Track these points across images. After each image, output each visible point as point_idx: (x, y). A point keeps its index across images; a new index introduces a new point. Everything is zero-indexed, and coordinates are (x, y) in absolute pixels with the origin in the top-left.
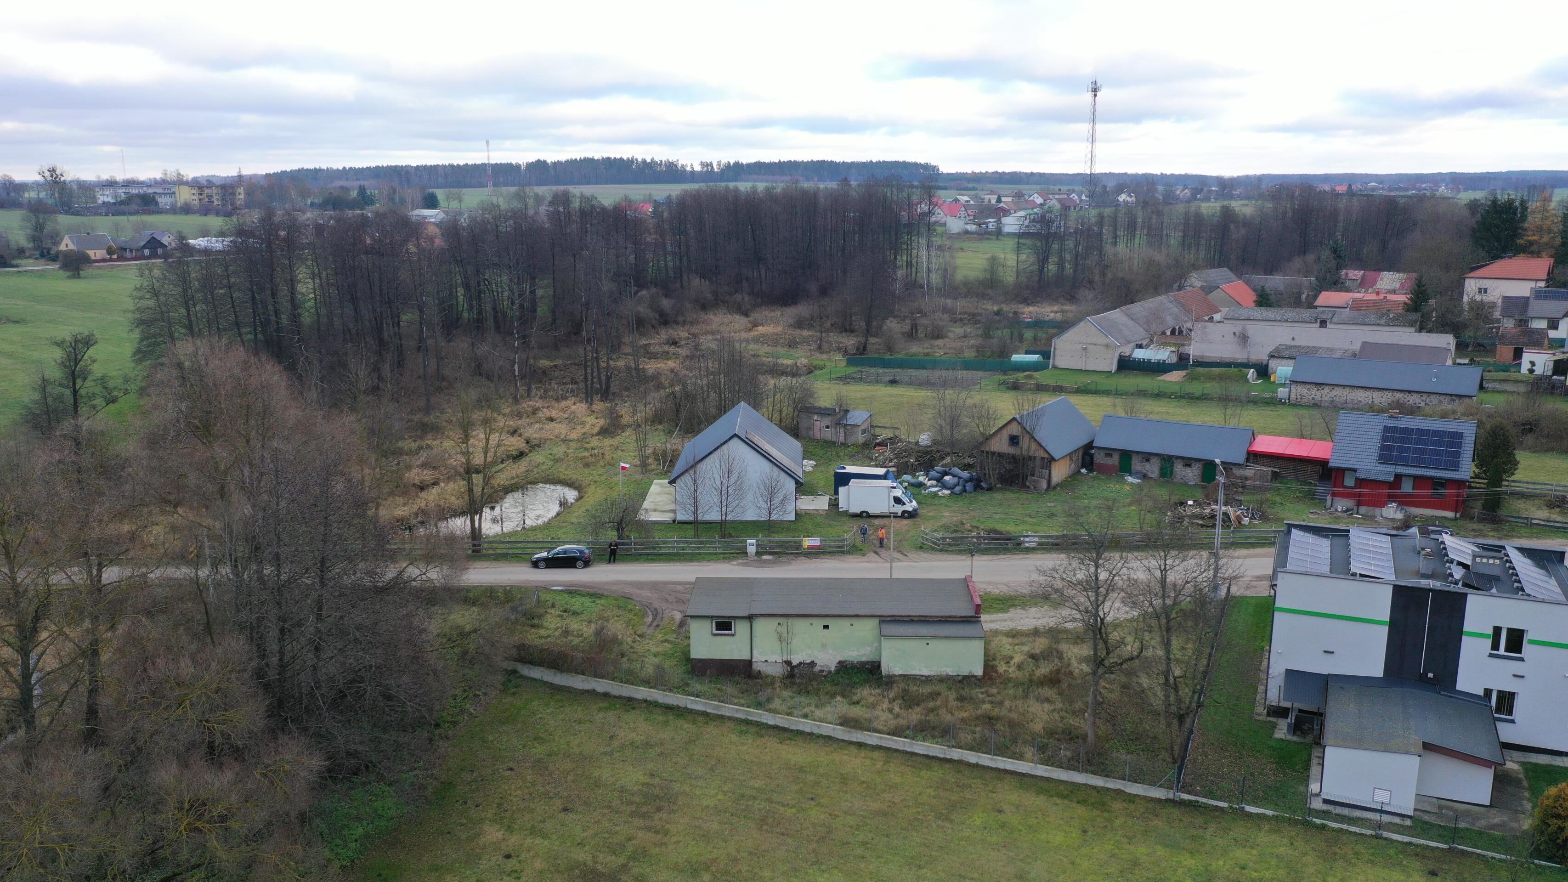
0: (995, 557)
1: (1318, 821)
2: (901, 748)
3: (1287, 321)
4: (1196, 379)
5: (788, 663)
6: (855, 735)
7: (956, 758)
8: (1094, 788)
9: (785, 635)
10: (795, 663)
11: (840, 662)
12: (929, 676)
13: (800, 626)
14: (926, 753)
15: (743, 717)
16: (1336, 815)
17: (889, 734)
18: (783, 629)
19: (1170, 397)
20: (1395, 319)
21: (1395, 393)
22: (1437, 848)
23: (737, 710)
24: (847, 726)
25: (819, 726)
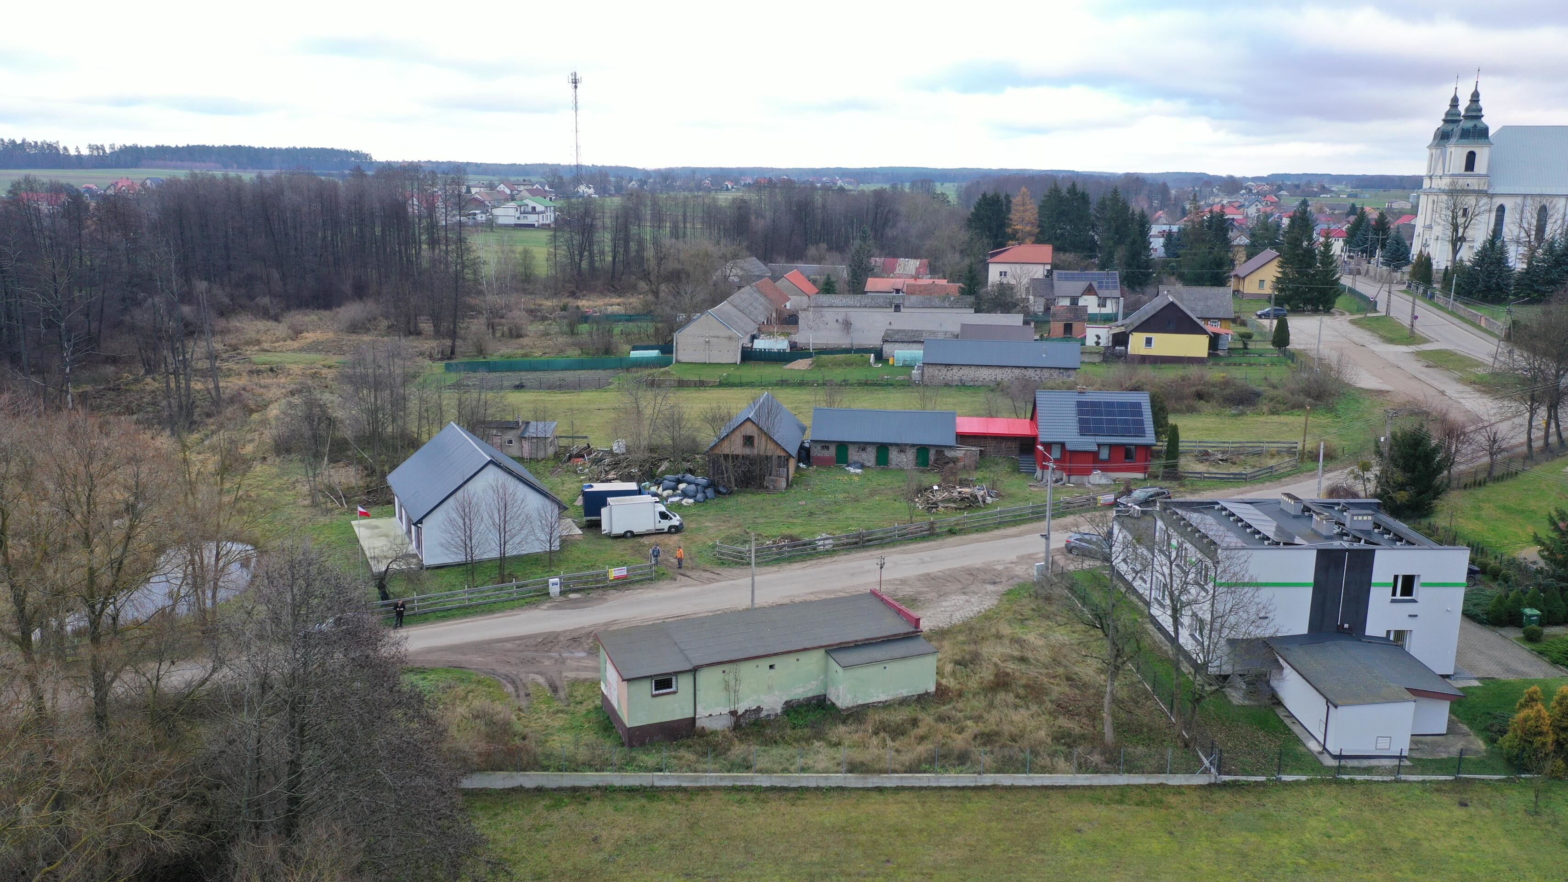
0: (805, 564)
1: (1346, 777)
2: (925, 785)
3: (865, 307)
4: (823, 366)
5: (733, 713)
6: (870, 780)
7: (988, 784)
8: (1138, 787)
9: (732, 683)
10: (740, 713)
11: (786, 703)
12: (886, 701)
13: (746, 669)
14: (954, 784)
15: (730, 784)
16: (1352, 768)
17: (905, 772)
18: (731, 678)
19: (812, 385)
20: (956, 301)
21: (1014, 370)
22: (1446, 780)
23: (721, 778)
24: (858, 772)
25: (827, 779)
